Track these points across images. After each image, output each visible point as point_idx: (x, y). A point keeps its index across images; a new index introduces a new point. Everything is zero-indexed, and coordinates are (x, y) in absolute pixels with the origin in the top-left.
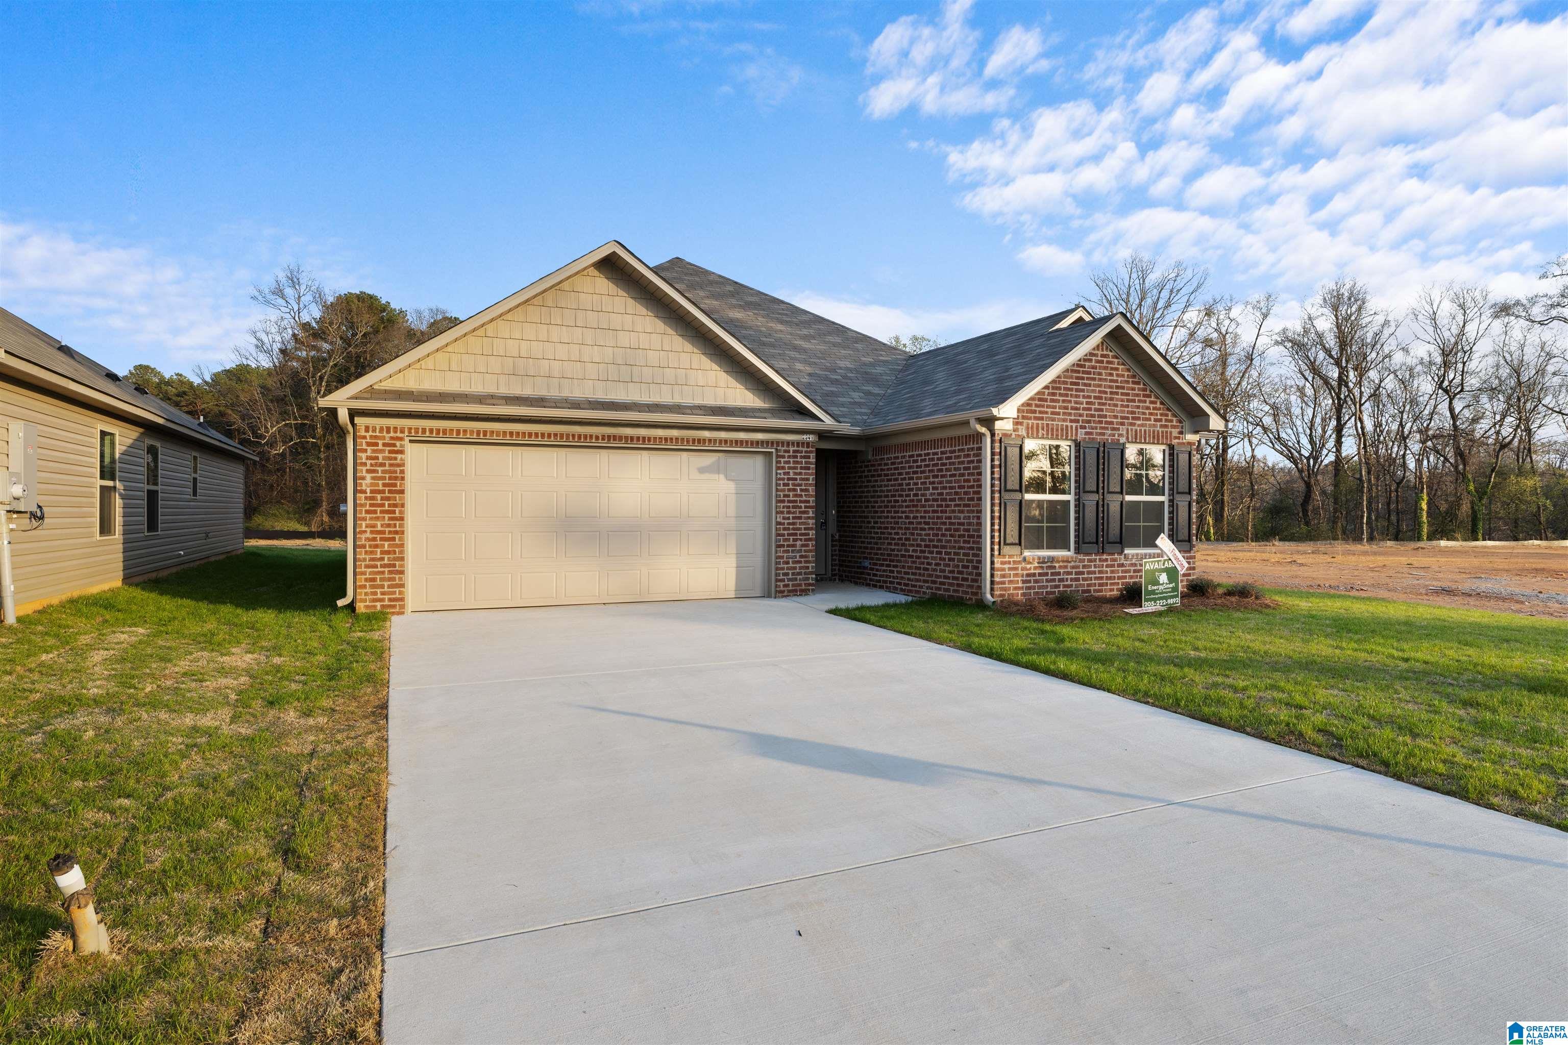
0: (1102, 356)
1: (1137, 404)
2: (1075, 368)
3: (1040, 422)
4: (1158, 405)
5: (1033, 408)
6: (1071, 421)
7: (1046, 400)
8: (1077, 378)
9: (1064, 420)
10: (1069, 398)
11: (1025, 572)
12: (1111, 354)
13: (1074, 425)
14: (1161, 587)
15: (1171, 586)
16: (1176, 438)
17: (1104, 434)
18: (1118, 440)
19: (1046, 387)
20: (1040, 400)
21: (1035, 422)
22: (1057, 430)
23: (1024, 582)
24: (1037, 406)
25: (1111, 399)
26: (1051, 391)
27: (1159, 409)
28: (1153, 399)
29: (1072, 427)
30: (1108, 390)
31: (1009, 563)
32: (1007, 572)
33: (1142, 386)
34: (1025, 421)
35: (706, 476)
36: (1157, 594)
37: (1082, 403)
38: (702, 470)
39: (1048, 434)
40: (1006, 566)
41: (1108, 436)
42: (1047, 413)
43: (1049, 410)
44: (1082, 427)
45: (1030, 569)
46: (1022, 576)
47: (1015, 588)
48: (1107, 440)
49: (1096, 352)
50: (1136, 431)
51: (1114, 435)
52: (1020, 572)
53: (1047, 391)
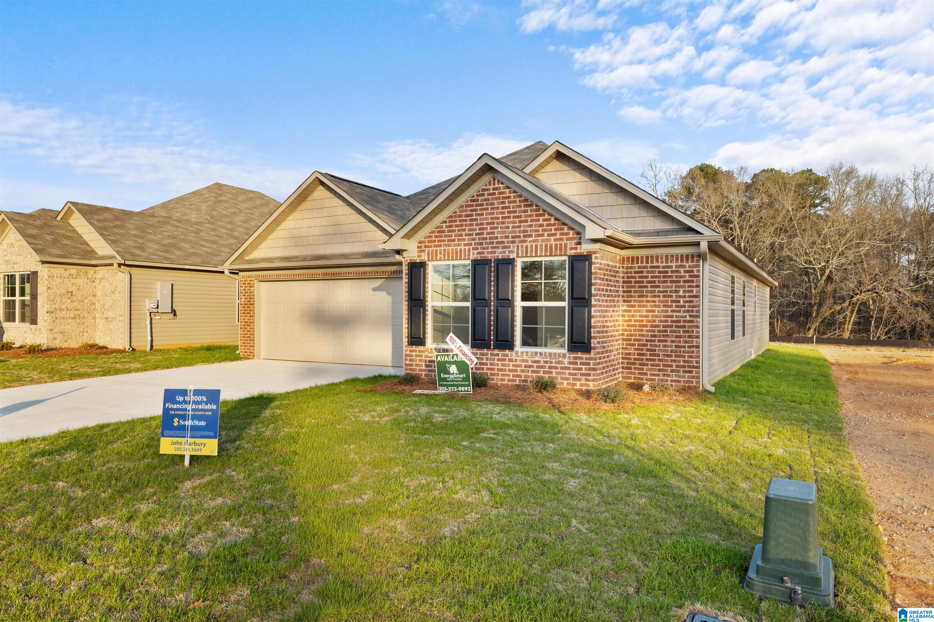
0: (494, 189)
1: (529, 223)
2: (469, 203)
3: (438, 249)
4: (553, 221)
5: (433, 239)
6: (465, 245)
7: (444, 232)
8: (471, 211)
9: (458, 245)
10: (464, 228)
11: (428, 359)
12: (502, 186)
13: (467, 248)
14: (451, 376)
15: (462, 376)
16: (572, 249)
17: (495, 252)
18: (509, 256)
19: (445, 222)
20: (439, 232)
21: (435, 249)
22: (453, 253)
23: (426, 366)
24: (436, 237)
25: (503, 223)
26: (448, 224)
27: (554, 225)
28: (546, 216)
29: (465, 249)
30: (500, 216)
31: (416, 351)
32: (414, 358)
33: (534, 207)
34: (427, 249)
35: (377, 292)
36: (449, 381)
37: (475, 230)
38: (374, 290)
39: (444, 257)
40: (414, 353)
41: (499, 254)
42: (444, 241)
43: (446, 239)
44: (474, 249)
45: (431, 357)
46: (426, 361)
47: (420, 370)
48: (498, 256)
49: (488, 187)
50: (527, 247)
51: (505, 253)
52: (423, 358)
53: (444, 225)
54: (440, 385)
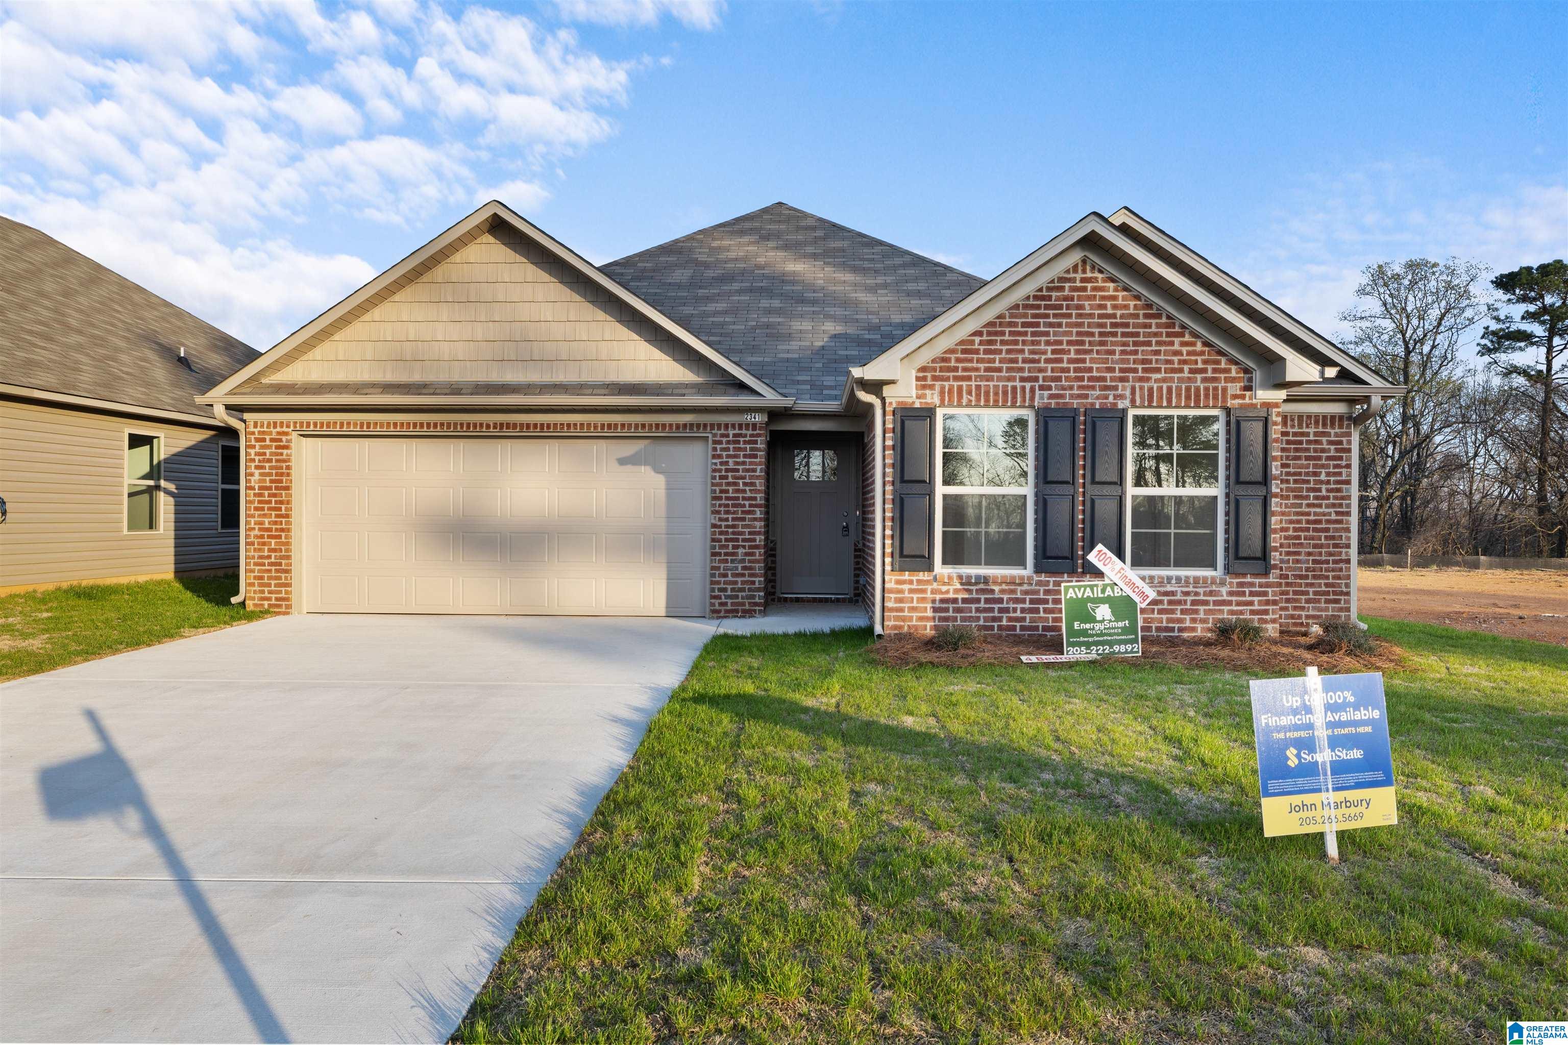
0: (1083, 280)
1: (1154, 348)
2: (1031, 302)
3: (964, 384)
4: (1199, 347)
5: (953, 364)
6: (1023, 379)
7: (977, 352)
8: (1035, 316)
9: (1009, 379)
10: (1020, 347)
11: (938, 597)
12: (1100, 276)
13: (1028, 385)
14: (1098, 626)
15: (1120, 624)
16: (1235, 397)
17: (1086, 396)
18: (1115, 404)
19: (978, 333)
20: (964, 351)
21: (956, 384)
22: (996, 394)
23: (935, 610)
24: (958, 360)
25: (1102, 343)
26: (985, 338)
27: (1202, 353)
28: (1187, 338)
29: (1023, 388)
30: (1096, 330)
31: (911, 582)
32: (907, 595)
33: (1164, 320)
34: (938, 384)
36: (1092, 636)
37: (1045, 353)
39: (978, 400)
40: (906, 587)
41: (1095, 399)
42: (977, 369)
43: (982, 366)
44: (1042, 388)
45: (947, 592)
46: (934, 601)
47: (921, 619)
48: (1093, 404)
49: (1072, 275)
50: (1151, 390)
51: (1107, 398)
52: (929, 595)
53: (977, 339)
54: (1073, 645)
